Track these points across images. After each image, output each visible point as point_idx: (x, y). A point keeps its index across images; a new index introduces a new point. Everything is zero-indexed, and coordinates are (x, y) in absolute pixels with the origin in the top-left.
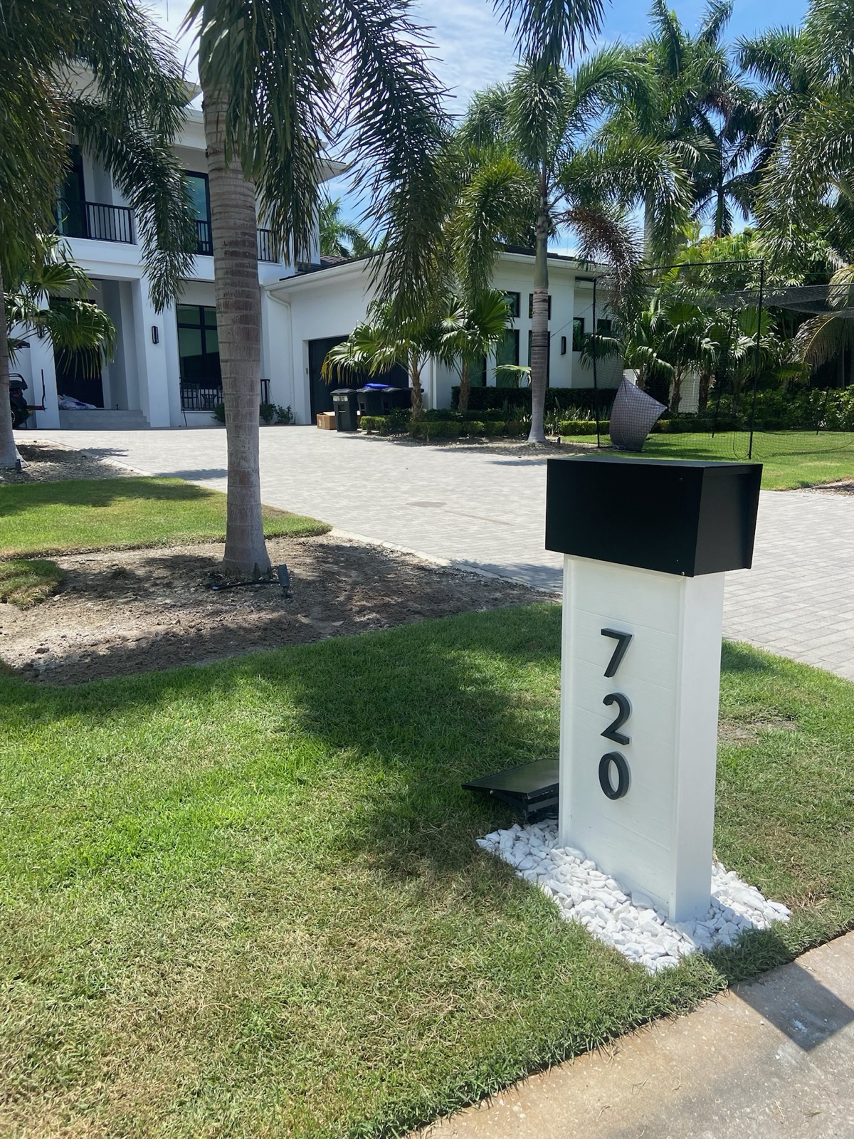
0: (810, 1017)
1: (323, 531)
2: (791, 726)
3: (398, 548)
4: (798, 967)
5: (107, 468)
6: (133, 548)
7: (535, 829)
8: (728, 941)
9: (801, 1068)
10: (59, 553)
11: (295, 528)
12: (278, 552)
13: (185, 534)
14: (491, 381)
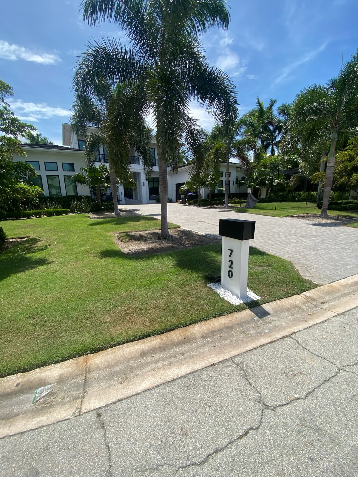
0: (261, 314)
1: (179, 227)
2: (270, 267)
3: (195, 231)
4: (261, 307)
5: (136, 214)
6: (143, 231)
7: (217, 283)
8: (249, 302)
9: (258, 321)
10: (129, 232)
11: (174, 227)
12: (171, 232)
13: (152, 228)
14: (216, 192)
